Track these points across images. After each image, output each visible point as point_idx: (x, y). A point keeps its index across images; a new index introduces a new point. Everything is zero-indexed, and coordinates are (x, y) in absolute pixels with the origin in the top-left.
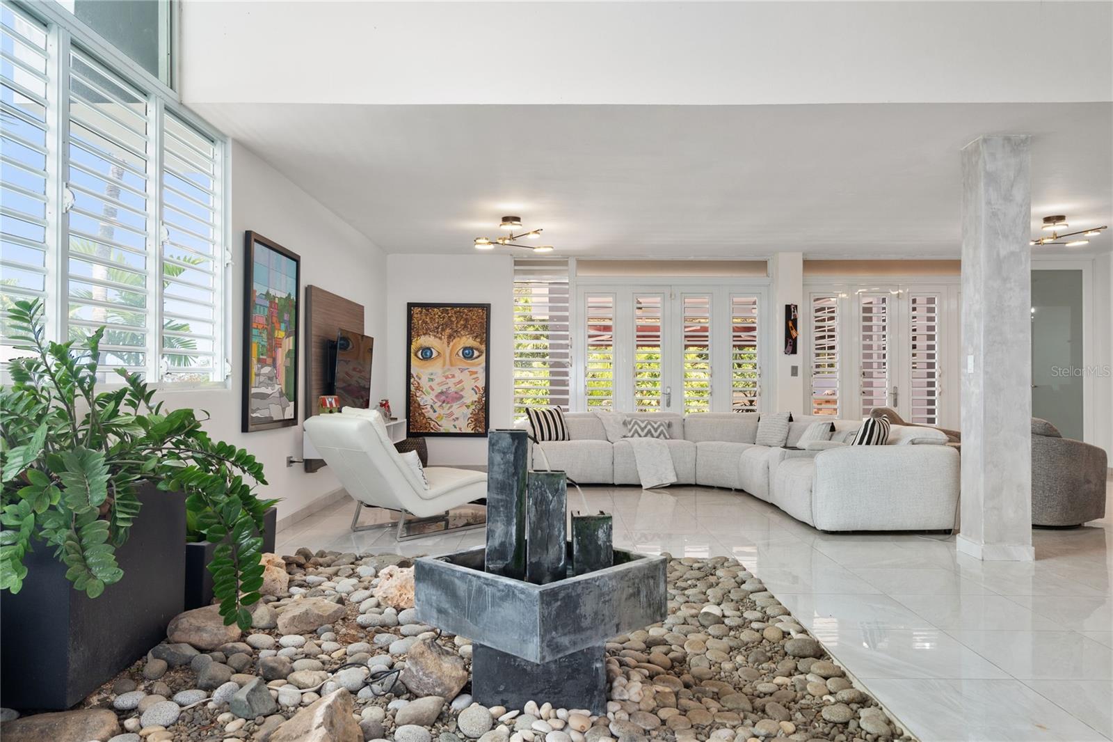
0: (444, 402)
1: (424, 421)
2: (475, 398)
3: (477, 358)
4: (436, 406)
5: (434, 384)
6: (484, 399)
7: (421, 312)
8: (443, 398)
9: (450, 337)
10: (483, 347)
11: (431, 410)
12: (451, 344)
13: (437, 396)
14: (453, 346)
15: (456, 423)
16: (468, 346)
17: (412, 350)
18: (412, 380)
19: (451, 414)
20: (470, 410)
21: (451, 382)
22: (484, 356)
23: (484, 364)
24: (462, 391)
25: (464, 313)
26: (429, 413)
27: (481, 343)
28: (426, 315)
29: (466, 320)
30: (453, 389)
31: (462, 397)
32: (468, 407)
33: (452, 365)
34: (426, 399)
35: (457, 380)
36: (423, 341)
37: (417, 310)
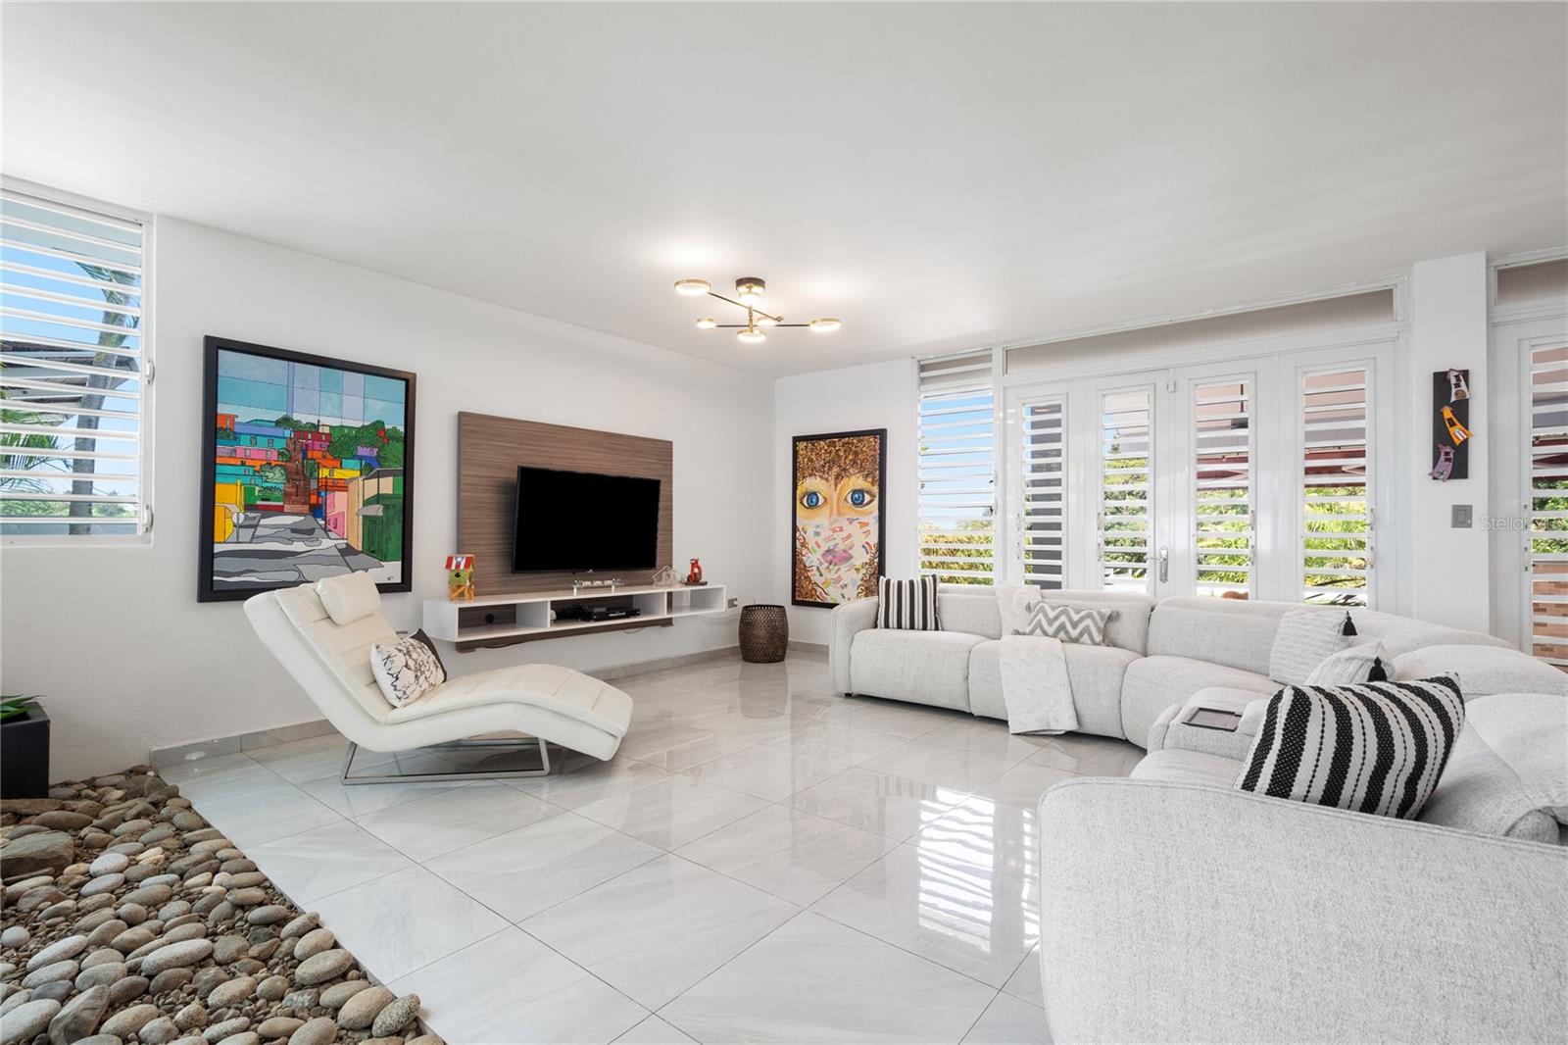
0: (831, 563)
1: (810, 587)
2: (866, 558)
3: (868, 504)
4: (822, 568)
5: (820, 539)
6: (876, 560)
7: (806, 447)
8: (830, 557)
9: (838, 477)
10: (876, 490)
11: (818, 574)
12: (839, 486)
13: (823, 555)
14: (841, 488)
15: (844, 592)
16: (858, 488)
17: (798, 497)
18: (798, 534)
19: (838, 580)
20: (860, 576)
21: (839, 536)
22: (876, 502)
23: (876, 513)
24: (851, 548)
25: (853, 444)
26: (815, 578)
27: (873, 484)
28: (812, 450)
29: (856, 454)
30: (841, 547)
31: (851, 557)
32: (857, 570)
33: (839, 514)
34: (812, 558)
35: (844, 534)
36: (810, 484)
37: (801, 445)
